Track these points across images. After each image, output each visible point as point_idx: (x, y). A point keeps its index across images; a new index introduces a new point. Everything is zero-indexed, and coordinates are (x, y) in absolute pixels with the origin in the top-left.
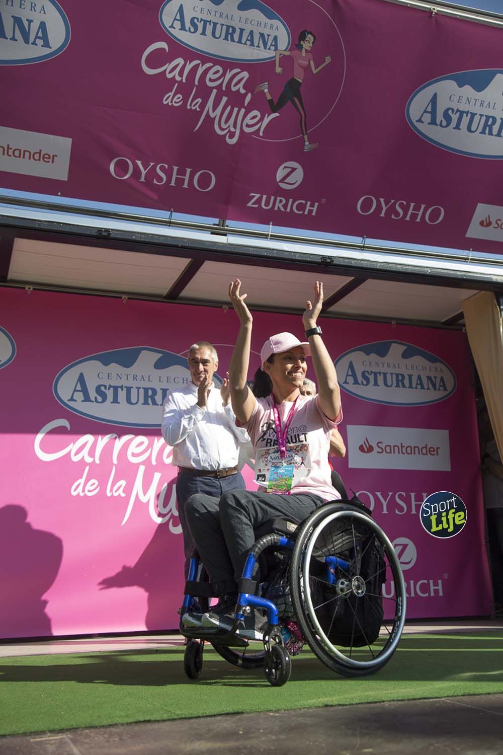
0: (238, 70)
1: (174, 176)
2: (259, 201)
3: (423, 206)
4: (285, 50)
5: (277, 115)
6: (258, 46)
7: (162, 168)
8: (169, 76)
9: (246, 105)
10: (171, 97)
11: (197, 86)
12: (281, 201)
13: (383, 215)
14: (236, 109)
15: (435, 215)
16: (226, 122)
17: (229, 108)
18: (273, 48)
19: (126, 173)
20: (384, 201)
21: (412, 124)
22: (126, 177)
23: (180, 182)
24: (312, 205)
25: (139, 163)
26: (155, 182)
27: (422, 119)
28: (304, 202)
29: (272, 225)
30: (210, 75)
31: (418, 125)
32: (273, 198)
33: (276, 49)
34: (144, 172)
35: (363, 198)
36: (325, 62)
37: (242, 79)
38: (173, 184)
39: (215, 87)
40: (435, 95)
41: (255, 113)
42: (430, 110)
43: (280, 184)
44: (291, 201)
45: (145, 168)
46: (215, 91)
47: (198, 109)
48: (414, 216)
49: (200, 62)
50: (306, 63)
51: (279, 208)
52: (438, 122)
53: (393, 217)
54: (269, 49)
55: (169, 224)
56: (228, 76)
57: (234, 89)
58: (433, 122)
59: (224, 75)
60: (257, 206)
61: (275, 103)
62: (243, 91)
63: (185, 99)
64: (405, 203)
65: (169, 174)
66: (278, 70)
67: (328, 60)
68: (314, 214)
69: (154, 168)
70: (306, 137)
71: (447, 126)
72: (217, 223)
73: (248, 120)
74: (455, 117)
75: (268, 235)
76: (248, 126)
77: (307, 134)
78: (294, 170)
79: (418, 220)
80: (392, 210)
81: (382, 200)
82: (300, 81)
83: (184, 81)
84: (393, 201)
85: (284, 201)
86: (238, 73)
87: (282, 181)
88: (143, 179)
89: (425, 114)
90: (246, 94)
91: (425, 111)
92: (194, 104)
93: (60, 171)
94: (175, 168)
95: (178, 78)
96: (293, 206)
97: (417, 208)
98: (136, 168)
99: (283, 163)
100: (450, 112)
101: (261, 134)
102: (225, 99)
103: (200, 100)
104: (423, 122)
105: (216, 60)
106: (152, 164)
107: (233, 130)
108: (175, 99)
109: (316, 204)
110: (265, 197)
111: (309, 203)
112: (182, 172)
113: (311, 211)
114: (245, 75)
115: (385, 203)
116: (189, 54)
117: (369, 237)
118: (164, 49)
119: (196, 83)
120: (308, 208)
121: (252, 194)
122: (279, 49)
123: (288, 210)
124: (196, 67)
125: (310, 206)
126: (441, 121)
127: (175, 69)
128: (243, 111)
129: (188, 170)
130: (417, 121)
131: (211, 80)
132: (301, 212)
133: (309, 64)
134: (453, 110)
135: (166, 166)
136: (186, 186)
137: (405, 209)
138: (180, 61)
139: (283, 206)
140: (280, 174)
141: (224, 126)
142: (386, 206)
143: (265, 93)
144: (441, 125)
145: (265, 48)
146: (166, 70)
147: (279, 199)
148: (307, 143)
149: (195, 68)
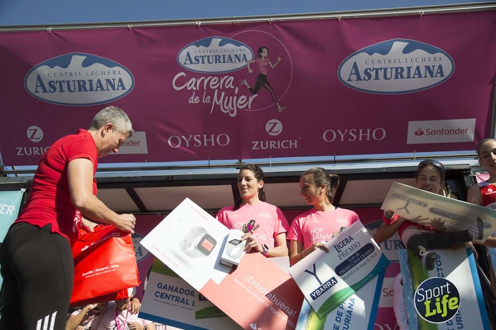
0: (227, 77)
1: (205, 140)
2: (259, 145)
3: (369, 130)
4: (252, 60)
5: (256, 95)
6: (235, 62)
7: (197, 138)
8: (189, 89)
9: (236, 93)
10: (193, 100)
11: (206, 90)
12: (273, 143)
13: (342, 140)
14: (231, 98)
15: (379, 134)
16: (227, 105)
17: (227, 97)
18: (244, 61)
19: (178, 144)
20: (341, 131)
21: (345, 83)
22: (178, 146)
23: (209, 143)
24: (293, 142)
25: (183, 137)
26: (195, 145)
27: (351, 79)
28: (287, 141)
29: (272, 157)
30: (212, 83)
31: (349, 83)
32: (267, 142)
33: (246, 61)
34: (187, 142)
35: (326, 132)
36: (277, 60)
37: (231, 80)
38: (206, 145)
39: (216, 89)
40: (355, 63)
41: (243, 97)
42: (354, 73)
43: (270, 133)
44: (279, 142)
45: (188, 139)
46: (216, 91)
47: (210, 102)
48: (364, 137)
49: (204, 78)
50: (266, 64)
51: (272, 147)
52: (362, 78)
53: (350, 140)
54: (242, 61)
55: (209, 167)
56: (222, 81)
57: (227, 87)
58: (359, 78)
59: (219, 81)
60: (258, 148)
61: (254, 89)
62: (232, 87)
63: (201, 99)
64: (355, 130)
65: (202, 139)
66: (250, 71)
67: (279, 59)
68: (296, 147)
69: (193, 138)
70: (278, 104)
71: (369, 79)
72: (238, 162)
73: (240, 102)
74: (373, 74)
75: (269, 164)
76: (240, 105)
77: (278, 102)
78: (275, 124)
79: (368, 139)
80: (347, 136)
81: (339, 131)
82: (266, 74)
83: (198, 89)
84: (346, 130)
85: (275, 143)
86: (227, 78)
87: (270, 131)
88: (188, 145)
89: (352, 75)
90: (235, 89)
91: (351, 74)
92: (207, 100)
93: (143, 149)
94: (205, 136)
95: (194, 89)
96: (281, 145)
97: (365, 132)
98: (182, 139)
99: (268, 121)
100: (369, 71)
101: (250, 108)
102: (223, 94)
103: (209, 97)
104: (352, 80)
105: (213, 75)
106: (191, 136)
107: (232, 109)
108: (195, 100)
109: (296, 141)
110: (262, 142)
111: (291, 141)
112: (209, 137)
113: (293, 146)
114: (232, 78)
115: (342, 133)
116: (197, 75)
117: (337, 155)
118: (183, 76)
119: (205, 89)
120: (291, 144)
121: (253, 142)
122: (248, 60)
123: (279, 148)
124: (203, 80)
125: (292, 143)
126: (364, 77)
127: (192, 84)
128: (235, 97)
129: (212, 136)
130: (348, 81)
131: (213, 85)
132: (287, 147)
133: (269, 64)
134: (370, 69)
135: (199, 136)
136: (213, 144)
137: (357, 134)
138: (194, 80)
139: (275, 145)
140: (268, 127)
141: (227, 108)
142: (343, 134)
143: (245, 85)
144: (365, 79)
145: (240, 62)
146: (187, 86)
147: (271, 142)
148: (279, 107)
149: (203, 82)
